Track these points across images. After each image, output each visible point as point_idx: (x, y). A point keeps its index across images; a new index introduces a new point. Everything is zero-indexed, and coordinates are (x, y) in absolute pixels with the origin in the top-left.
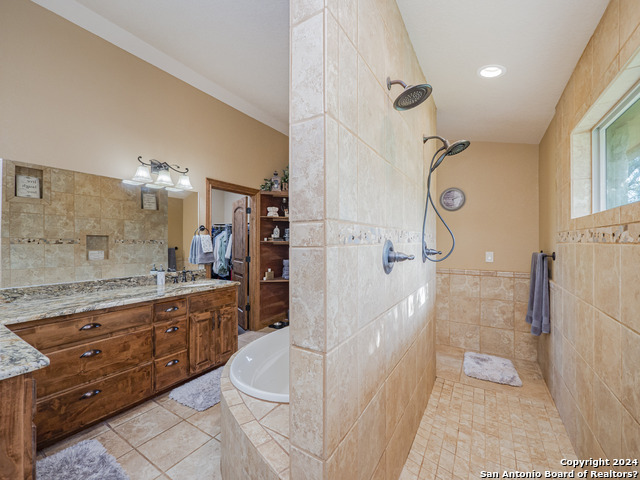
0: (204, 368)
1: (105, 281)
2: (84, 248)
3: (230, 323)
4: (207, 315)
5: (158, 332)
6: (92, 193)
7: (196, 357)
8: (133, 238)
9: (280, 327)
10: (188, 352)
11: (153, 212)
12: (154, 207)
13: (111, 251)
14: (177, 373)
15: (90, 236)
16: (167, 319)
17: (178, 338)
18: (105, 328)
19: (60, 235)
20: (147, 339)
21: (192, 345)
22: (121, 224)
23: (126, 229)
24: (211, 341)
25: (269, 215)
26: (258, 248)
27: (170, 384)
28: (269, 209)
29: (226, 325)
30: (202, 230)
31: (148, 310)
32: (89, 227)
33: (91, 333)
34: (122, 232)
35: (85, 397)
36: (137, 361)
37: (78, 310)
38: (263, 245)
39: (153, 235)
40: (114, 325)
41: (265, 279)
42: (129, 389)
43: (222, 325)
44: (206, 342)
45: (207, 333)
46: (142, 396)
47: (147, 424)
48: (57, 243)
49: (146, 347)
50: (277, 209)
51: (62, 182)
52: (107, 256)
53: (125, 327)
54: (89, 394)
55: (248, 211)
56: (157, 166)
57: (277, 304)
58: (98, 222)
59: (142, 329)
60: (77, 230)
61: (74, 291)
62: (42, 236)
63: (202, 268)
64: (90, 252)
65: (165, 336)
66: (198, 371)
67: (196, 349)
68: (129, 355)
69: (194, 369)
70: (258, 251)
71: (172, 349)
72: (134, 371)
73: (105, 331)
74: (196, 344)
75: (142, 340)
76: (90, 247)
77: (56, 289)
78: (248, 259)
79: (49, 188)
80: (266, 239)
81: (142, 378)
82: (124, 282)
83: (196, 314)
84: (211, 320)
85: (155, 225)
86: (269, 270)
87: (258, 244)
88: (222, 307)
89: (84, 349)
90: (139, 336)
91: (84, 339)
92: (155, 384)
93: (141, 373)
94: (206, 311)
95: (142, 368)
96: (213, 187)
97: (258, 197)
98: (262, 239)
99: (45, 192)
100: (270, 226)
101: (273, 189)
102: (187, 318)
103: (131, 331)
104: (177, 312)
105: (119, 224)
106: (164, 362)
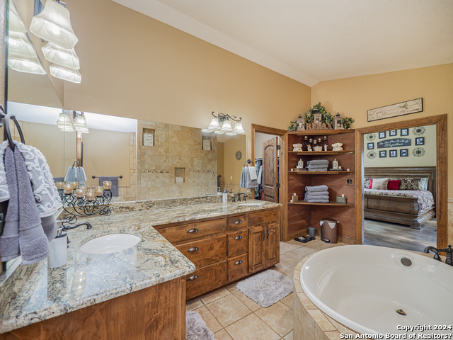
0: (258, 269)
1: (194, 198)
2: (174, 175)
3: (274, 236)
4: (259, 229)
5: (230, 239)
6: (177, 142)
7: (253, 260)
8: (198, 169)
9: (305, 241)
10: (248, 255)
11: (209, 152)
12: (209, 149)
13: (186, 178)
14: (241, 271)
15: (176, 168)
16: (235, 229)
17: (242, 245)
18: (200, 232)
19: (162, 168)
20: (223, 243)
21: (250, 251)
22: (192, 160)
23: (195, 163)
24: (262, 249)
25: (295, 150)
26: (287, 176)
27: (237, 278)
28: (294, 145)
29: (272, 237)
30: (249, 163)
31: (224, 222)
32: (176, 163)
33: (193, 236)
34: (192, 165)
35: (190, 280)
36: (218, 258)
37: (187, 219)
38: (290, 174)
39: (209, 167)
40: (205, 231)
41: (292, 201)
42: (214, 278)
43: (269, 237)
44: (259, 250)
45: (260, 242)
46: (220, 285)
47: (227, 308)
48: (161, 172)
49: (223, 249)
50: (301, 145)
51: (163, 136)
52: (184, 181)
53: (211, 233)
54: (192, 278)
55: (278, 147)
56: (223, 118)
57: (300, 222)
58: (180, 159)
59: (221, 236)
60: (170, 164)
61: (178, 204)
62: (154, 168)
63: (249, 191)
64: (177, 178)
65: (234, 242)
66: (254, 271)
67: (253, 254)
68: (214, 254)
69: (252, 269)
70: (287, 180)
71: (238, 252)
72: (216, 266)
73: (201, 235)
74: (253, 251)
75: (221, 243)
76: (176, 175)
77: (169, 202)
78: (278, 185)
79: (157, 140)
80: (292, 170)
81: (220, 271)
82: (204, 199)
83: (252, 227)
84: (262, 232)
85: (210, 160)
86: (295, 194)
87: (287, 173)
88: (269, 223)
89: (189, 247)
90: (219, 240)
91: (189, 239)
92: (228, 277)
93: (220, 268)
94: (259, 225)
95: (221, 264)
96: (256, 131)
97: (286, 136)
98: (289, 169)
99: (156, 142)
100: (295, 159)
101: (298, 129)
102: (247, 230)
103: (214, 236)
104: (241, 225)
105: (191, 160)
106: (234, 261)
